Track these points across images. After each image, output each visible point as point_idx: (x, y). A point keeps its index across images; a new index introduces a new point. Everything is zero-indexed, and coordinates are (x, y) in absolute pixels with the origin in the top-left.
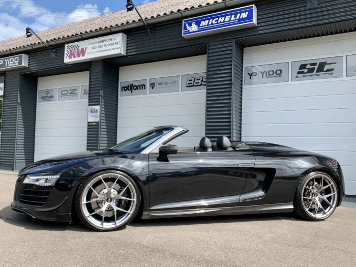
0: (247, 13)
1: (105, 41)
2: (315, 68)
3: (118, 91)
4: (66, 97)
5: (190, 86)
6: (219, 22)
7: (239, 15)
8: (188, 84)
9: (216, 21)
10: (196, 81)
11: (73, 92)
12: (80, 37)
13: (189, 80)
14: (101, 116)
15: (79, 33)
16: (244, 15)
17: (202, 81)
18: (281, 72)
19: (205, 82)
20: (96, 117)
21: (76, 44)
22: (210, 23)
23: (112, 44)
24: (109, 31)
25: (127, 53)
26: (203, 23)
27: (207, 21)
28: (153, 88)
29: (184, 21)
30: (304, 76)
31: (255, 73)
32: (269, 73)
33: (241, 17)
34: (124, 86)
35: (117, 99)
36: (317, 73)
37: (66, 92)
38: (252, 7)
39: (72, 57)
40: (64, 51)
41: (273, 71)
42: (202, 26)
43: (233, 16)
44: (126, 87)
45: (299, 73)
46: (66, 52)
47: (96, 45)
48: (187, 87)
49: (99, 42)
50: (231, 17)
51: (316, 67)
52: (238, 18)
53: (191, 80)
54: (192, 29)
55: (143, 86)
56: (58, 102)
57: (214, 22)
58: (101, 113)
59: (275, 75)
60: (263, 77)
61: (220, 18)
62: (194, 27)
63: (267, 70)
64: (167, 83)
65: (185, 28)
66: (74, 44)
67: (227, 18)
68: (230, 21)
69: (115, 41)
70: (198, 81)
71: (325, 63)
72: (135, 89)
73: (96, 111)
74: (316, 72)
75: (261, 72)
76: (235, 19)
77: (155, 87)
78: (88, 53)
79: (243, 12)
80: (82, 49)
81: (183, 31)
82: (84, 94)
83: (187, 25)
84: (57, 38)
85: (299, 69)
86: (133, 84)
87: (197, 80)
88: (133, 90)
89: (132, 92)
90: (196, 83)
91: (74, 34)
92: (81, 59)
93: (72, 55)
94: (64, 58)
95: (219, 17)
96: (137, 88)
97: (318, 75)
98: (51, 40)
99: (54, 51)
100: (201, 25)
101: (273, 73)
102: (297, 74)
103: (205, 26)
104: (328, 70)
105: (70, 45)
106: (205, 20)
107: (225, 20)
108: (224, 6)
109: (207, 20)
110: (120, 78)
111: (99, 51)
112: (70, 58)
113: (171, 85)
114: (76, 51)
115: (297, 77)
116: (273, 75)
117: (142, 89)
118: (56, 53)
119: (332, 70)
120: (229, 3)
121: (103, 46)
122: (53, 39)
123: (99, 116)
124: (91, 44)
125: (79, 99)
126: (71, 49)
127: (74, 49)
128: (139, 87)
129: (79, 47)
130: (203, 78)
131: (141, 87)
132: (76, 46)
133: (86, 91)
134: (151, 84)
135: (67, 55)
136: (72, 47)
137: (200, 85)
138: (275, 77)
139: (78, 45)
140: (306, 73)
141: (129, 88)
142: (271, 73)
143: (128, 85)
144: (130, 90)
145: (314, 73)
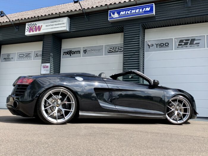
0: (150, 8)
1: (56, 22)
3: (60, 55)
4: (22, 59)
5: (110, 52)
6: (132, 12)
7: (144, 9)
8: (109, 51)
9: (130, 12)
10: (114, 49)
11: (28, 55)
12: (37, 19)
15: (36, 16)
16: (148, 9)
17: (118, 49)
18: (168, 44)
20: (47, 70)
21: (34, 23)
22: (126, 13)
23: (60, 24)
24: (58, 15)
25: (70, 30)
26: (122, 13)
27: (124, 12)
28: (85, 53)
29: (110, 11)
30: (182, 47)
31: (152, 44)
32: (161, 45)
33: (146, 10)
34: (65, 52)
35: (60, 60)
37: (23, 55)
38: (153, 5)
39: (31, 31)
40: (25, 28)
41: (163, 44)
42: (121, 15)
43: (141, 9)
44: (66, 52)
45: (179, 45)
46: (26, 28)
47: (49, 24)
48: (109, 52)
49: (51, 22)
50: (140, 10)
51: (189, 42)
52: (144, 10)
53: (111, 48)
54: (115, 16)
56: (16, 62)
57: (129, 12)
58: (51, 68)
59: (164, 46)
60: (157, 47)
61: (133, 10)
62: (116, 15)
63: (160, 43)
64: (94, 50)
65: (110, 15)
66: (32, 23)
67: (137, 11)
68: (139, 12)
69: (62, 22)
71: (194, 40)
72: (73, 54)
73: (47, 67)
74: (190, 44)
75: (156, 44)
76: (142, 11)
77: (87, 52)
78: (43, 29)
79: (147, 7)
80: (39, 26)
81: (109, 17)
82: (36, 57)
83: (111, 14)
84: (20, 19)
85: (179, 43)
86: (71, 51)
87: (115, 48)
88: (71, 54)
89: (70, 56)
90: (114, 50)
91: (33, 17)
92: (38, 32)
93: (31, 30)
94: (25, 32)
95: (132, 10)
96: (74, 53)
97: (191, 46)
98: (16, 20)
99: (17, 27)
100: (121, 14)
103: (123, 14)
104: (196, 44)
105: (30, 23)
106: (123, 11)
107: (136, 12)
108: (135, 3)
110: (62, 47)
111: (51, 28)
112: (30, 32)
114: (34, 27)
115: (178, 47)
117: (78, 53)
118: (18, 28)
119: (198, 43)
120: (138, 2)
121: (54, 25)
122: (17, 19)
123: (49, 70)
124: (45, 23)
125: (32, 60)
126: (31, 26)
127: (33, 26)
128: (75, 52)
129: (36, 25)
130: (119, 47)
131: (77, 52)
132: (34, 24)
133: (38, 55)
134: (84, 51)
135: (28, 30)
136: (31, 25)
137: (117, 52)
138: (164, 47)
139: (35, 24)
140: (183, 45)
141: (69, 53)
142: (162, 45)
143: (68, 51)
144: (69, 54)
145: (188, 45)
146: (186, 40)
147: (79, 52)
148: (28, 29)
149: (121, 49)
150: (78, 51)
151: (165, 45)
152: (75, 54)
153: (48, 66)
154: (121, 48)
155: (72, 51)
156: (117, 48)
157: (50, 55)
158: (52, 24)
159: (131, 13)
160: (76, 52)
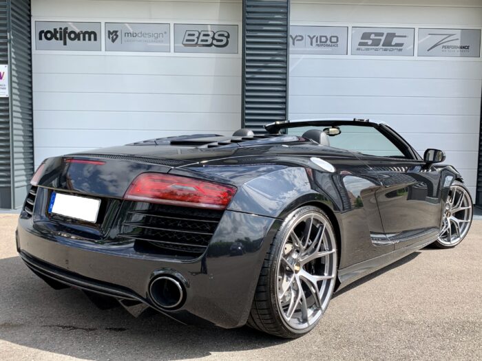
2: (380, 40)
3: (31, 38)
5: (190, 43)
8: (187, 40)
10: (202, 37)
13: (189, 35)
14: (11, 88)
17: (213, 38)
18: (337, 40)
19: (218, 41)
28: (113, 41)
30: (367, 49)
31: (300, 36)
32: (321, 39)
34: (45, 30)
35: (31, 55)
36: (384, 47)
41: (326, 37)
44: (49, 32)
45: (361, 44)
48: (185, 45)
51: (383, 38)
53: (193, 35)
55: (91, 35)
58: (11, 82)
59: (328, 42)
60: (312, 44)
63: (318, 35)
64: (143, 35)
70: (205, 38)
71: (393, 35)
72: (72, 39)
74: (383, 45)
75: (309, 36)
85: (362, 39)
86: (66, 29)
87: (204, 35)
88: (68, 40)
89: (65, 44)
90: (202, 41)
96: (77, 36)
101: (327, 39)
102: (359, 45)
104: (397, 45)
110: (33, 13)
113: (153, 39)
115: (358, 49)
116: (326, 42)
117: (90, 39)
119: (401, 45)
123: (7, 87)
128: (81, 36)
130: (214, 34)
131: (87, 36)
134: (110, 33)
137: (210, 45)
138: (329, 46)
140: (371, 45)
141: (58, 36)
142: (324, 39)
143: (55, 30)
144: (61, 39)
145: (380, 46)
146: (377, 34)
147: (92, 36)
149: (221, 41)
150: (90, 34)
151: (331, 41)
152: (79, 40)
154: (220, 35)
155: (69, 31)
156: (208, 35)
157: (6, 37)
160: (85, 34)
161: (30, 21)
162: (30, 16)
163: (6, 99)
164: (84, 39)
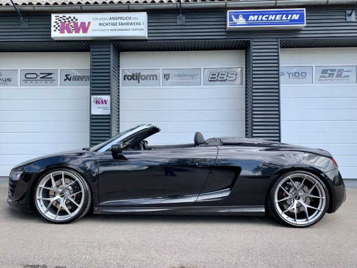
0: (298, 15)
1: (121, 18)
2: (334, 74)
3: (119, 79)
4: (34, 82)
5: (213, 80)
6: (270, 19)
7: (290, 16)
9: (266, 18)
10: (220, 76)
11: (47, 77)
12: (79, 8)
13: (213, 75)
14: (111, 109)
16: (296, 17)
17: (227, 76)
18: (306, 74)
19: (230, 77)
20: (104, 108)
21: (72, 15)
23: (131, 24)
25: (148, 37)
26: (251, 18)
28: (167, 79)
29: (230, 12)
30: (326, 80)
31: (282, 73)
32: (295, 74)
33: (293, 18)
34: (127, 75)
35: (119, 89)
36: (337, 78)
37: (35, 76)
38: (303, 10)
39: (66, 31)
40: (50, 23)
41: (298, 73)
42: (251, 21)
43: (284, 16)
44: (129, 76)
45: (321, 77)
46: (53, 24)
47: (107, 22)
48: (210, 81)
49: (110, 19)
50: (282, 17)
51: (336, 73)
52: (289, 18)
53: (215, 75)
54: (239, 22)
55: (155, 77)
57: (264, 18)
58: (112, 105)
59: (300, 76)
60: (289, 78)
61: (271, 16)
62: (241, 20)
63: (293, 71)
64: (185, 76)
65: (231, 20)
66: (67, 15)
67: (278, 17)
68: (281, 20)
70: (222, 76)
71: (342, 71)
72: (143, 79)
75: (288, 73)
76: (286, 19)
77: (170, 78)
79: (295, 14)
80: (83, 24)
81: (228, 22)
82: (65, 80)
83: (233, 17)
84: (35, 3)
85: (322, 73)
86: (140, 73)
87: (222, 74)
88: (140, 80)
89: (139, 82)
90: (220, 78)
92: (81, 35)
93: (64, 28)
95: (269, 15)
96: (146, 78)
97: (338, 80)
98: (24, 4)
100: (249, 19)
103: (254, 21)
104: (345, 76)
105: (61, 15)
106: (254, 15)
107: (276, 19)
108: (274, 5)
109: (256, 15)
111: (111, 30)
112: (62, 31)
113: (190, 78)
114: (72, 24)
115: (320, 80)
116: (298, 76)
117: (153, 79)
118: (29, 22)
119: (348, 76)
120: (279, 3)
121: (118, 24)
122: (27, 3)
124: (98, 19)
125: (57, 85)
126: (63, 21)
127: (69, 21)
128: (148, 77)
129: (77, 20)
130: (228, 73)
131: (152, 77)
132: (72, 18)
133: (69, 77)
134: (165, 75)
135: (57, 28)
136: (64, 18)
137: (225, 80)
138: (300, 78)
139: (74, 18)
140: (328, 77)
141: (135, 77)
143: (133, 74)
144: (136, 80)
145: (334, 78)
146: (331, 70)
148: (57, 26)
149: (232, 77)
150: (153, 76)
152: (147, 80)
153: (105, 101)
155: (141, 75)
156: (224, 74)
158: (113, 21)
159: (268, 20)
160: (150, 76)
161: (119, 70)
162: (119, 67)
163: (109, 115)
164: (150, 79)
